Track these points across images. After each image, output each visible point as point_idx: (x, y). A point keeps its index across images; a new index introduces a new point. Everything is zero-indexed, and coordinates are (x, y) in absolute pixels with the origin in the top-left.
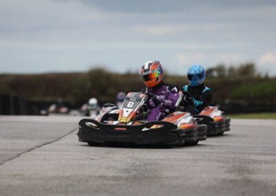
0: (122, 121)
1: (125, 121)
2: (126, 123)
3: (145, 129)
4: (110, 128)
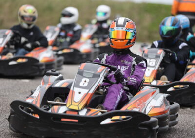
0: (72, 107)
1: (77, 108)
2: (78, 111)
3: (107, 121)
4: (54, 119)
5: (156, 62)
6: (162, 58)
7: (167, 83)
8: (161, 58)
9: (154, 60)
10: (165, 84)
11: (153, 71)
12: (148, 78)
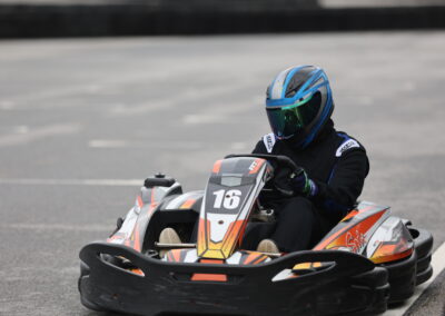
5: (242, 198)
6: (263, 184)
7: (273, 257)
8: (260, 184)
9: (238, 193)
10: (269, 260)
11: (233, 225)
12: (219, 246)
